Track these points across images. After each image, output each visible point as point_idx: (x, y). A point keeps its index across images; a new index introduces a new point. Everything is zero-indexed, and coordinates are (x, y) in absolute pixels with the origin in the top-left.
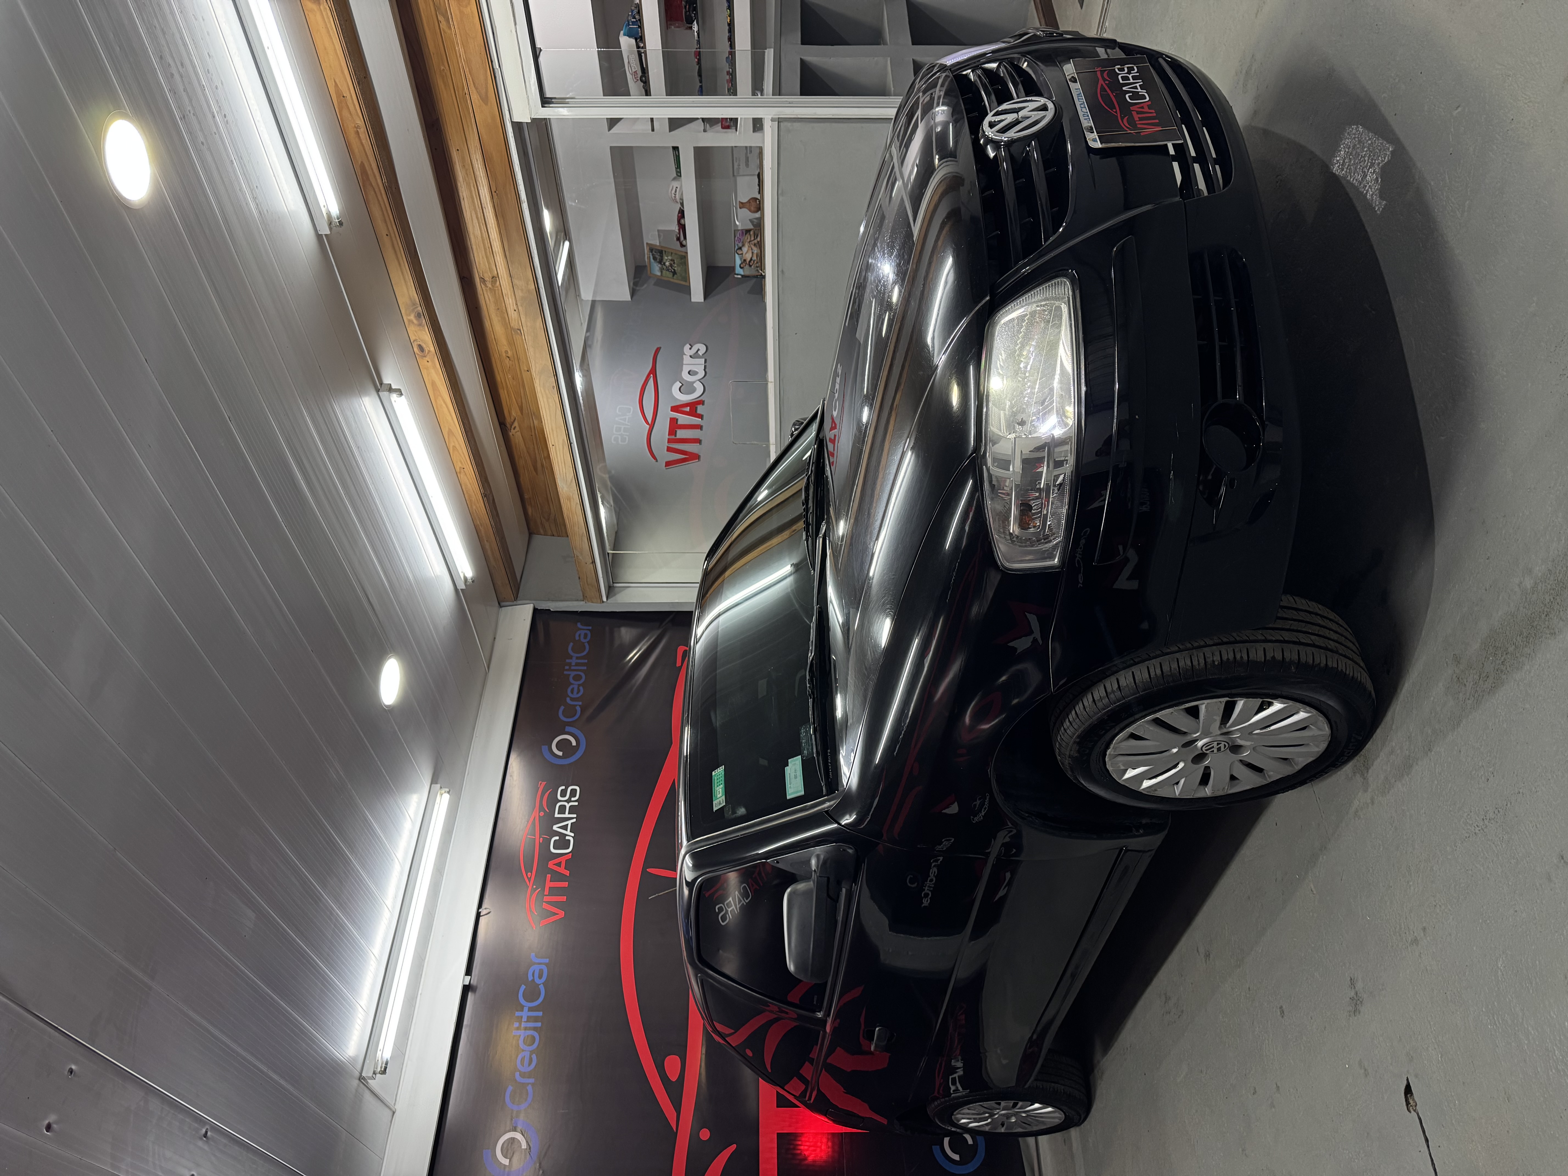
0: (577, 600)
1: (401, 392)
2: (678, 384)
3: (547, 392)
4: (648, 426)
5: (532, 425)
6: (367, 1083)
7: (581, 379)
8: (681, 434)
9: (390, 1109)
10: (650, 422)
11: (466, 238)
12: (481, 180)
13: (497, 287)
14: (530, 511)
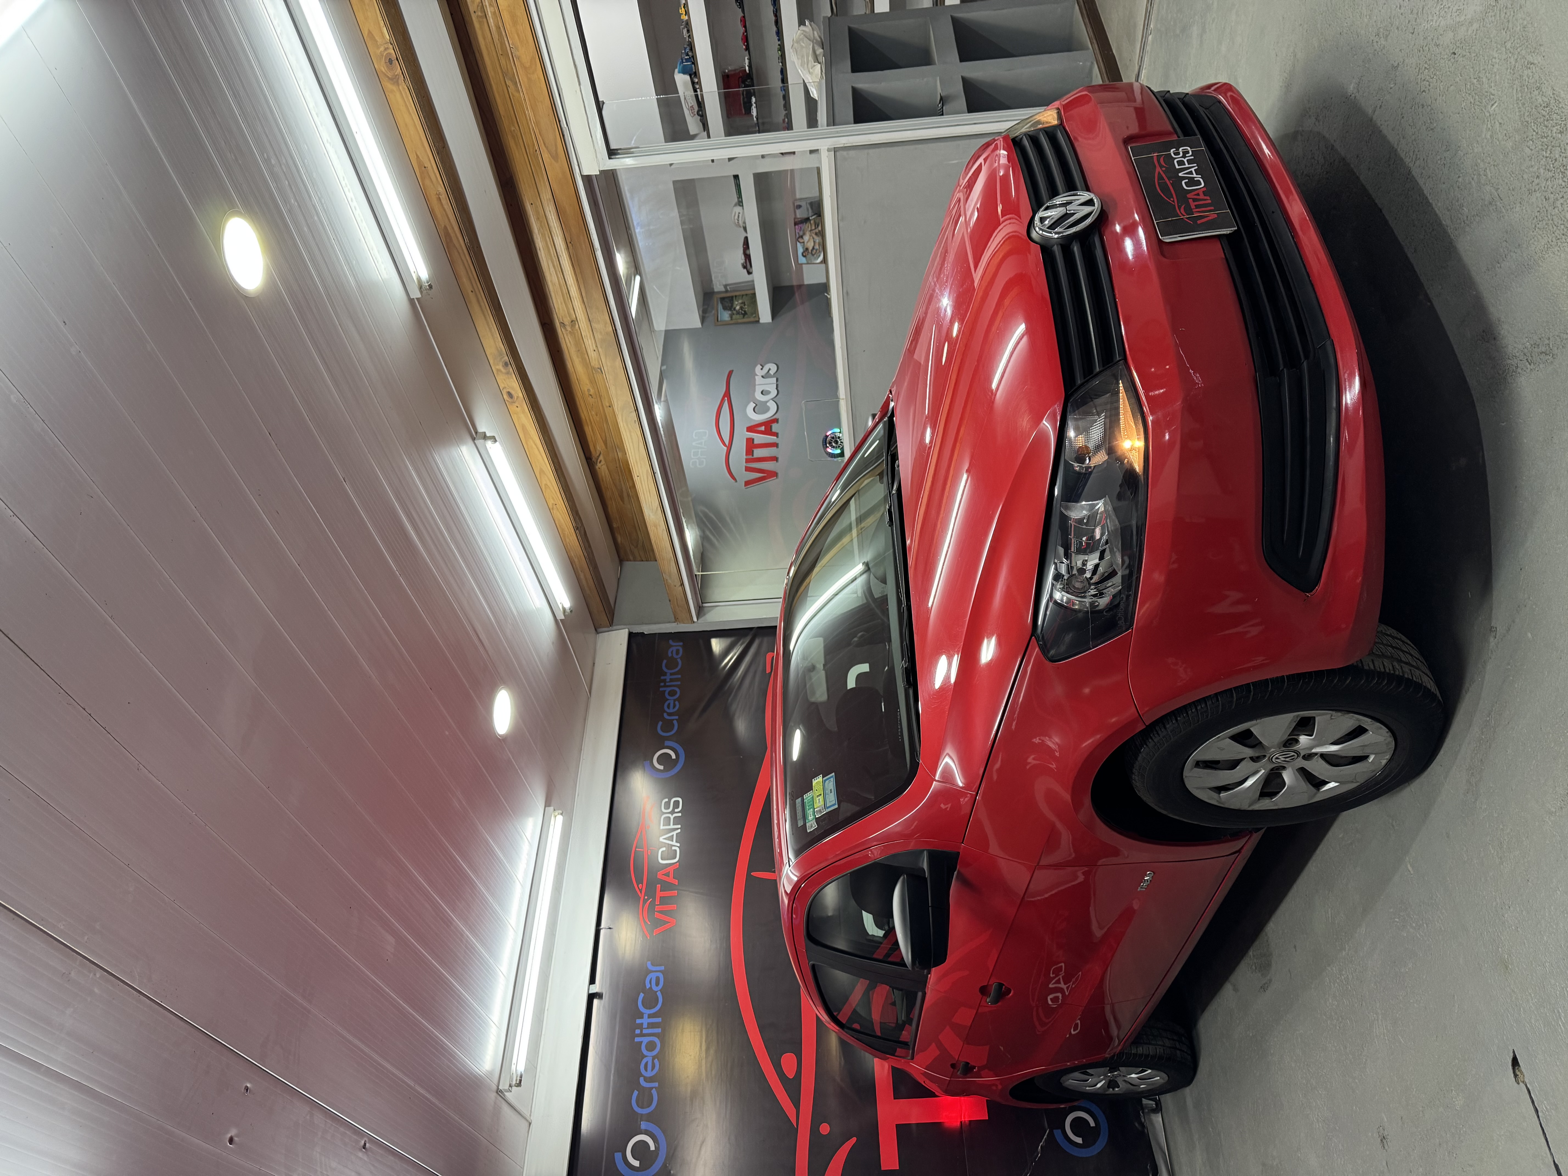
0: (669, 622)
1: (495, 439)
2: (752, 405)
3: (630, 426)
4: (726, 448)
5: (616, 458)
6: (504, 1095)
7: (661, 411)
8: (758, 453)
9: (527, 1120)
10: (727, 443)
11: (545, 285)
12: (555, 230)
13: (577, 330)
14: (619, 539)
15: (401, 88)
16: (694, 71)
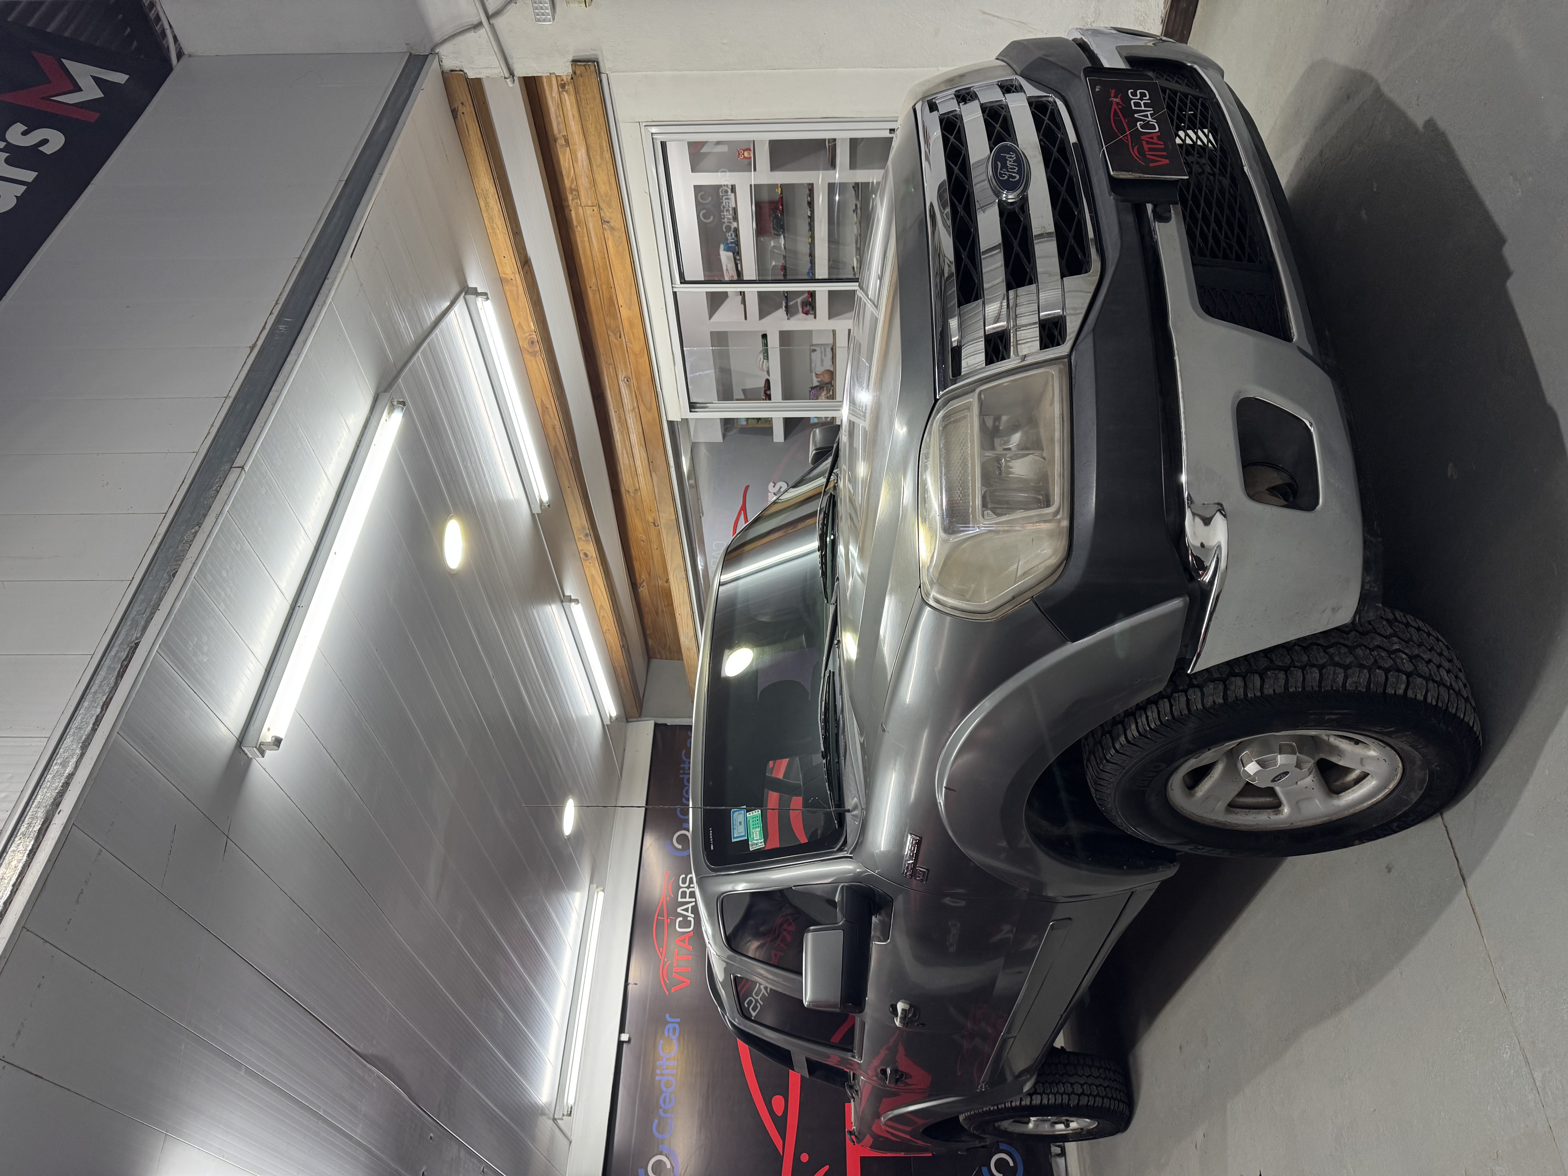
1: (577, 601)
6: (558, 1123)
9: (570, 1139)
14: (650, 642)
15: (537, 359)
16: (737, 250)
